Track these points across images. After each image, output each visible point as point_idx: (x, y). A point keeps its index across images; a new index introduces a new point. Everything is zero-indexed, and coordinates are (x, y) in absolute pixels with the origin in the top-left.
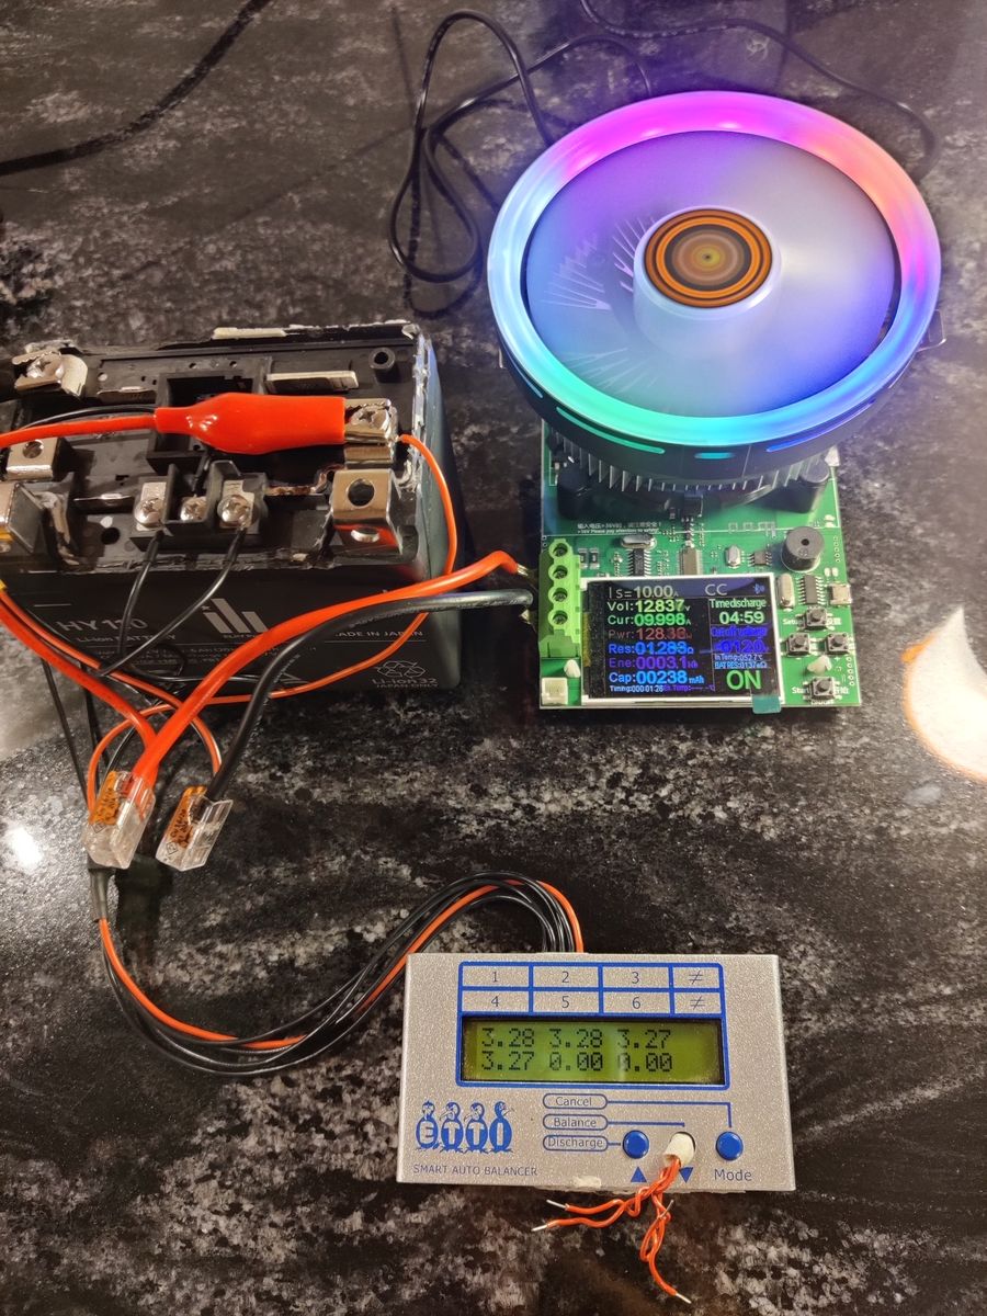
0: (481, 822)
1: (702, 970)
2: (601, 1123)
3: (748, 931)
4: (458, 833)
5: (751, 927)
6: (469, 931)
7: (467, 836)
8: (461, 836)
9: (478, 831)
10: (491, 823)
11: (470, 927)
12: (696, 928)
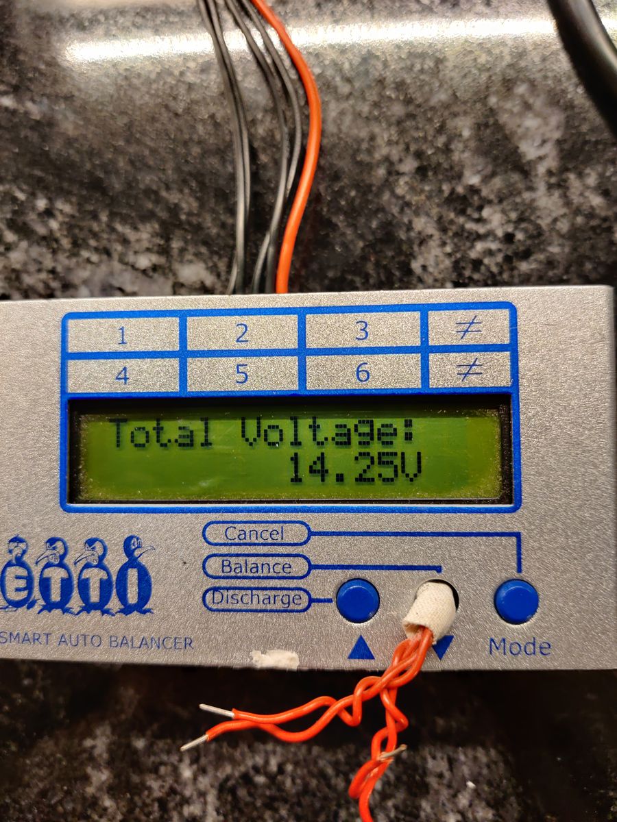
1: (481, 314)
2: (299, 567)
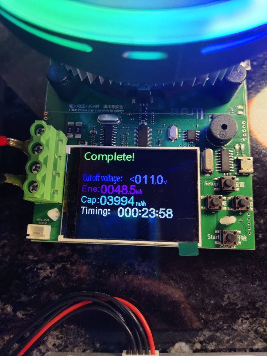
0: (52, 267)
3: (236, 304)
4: (39, 277)
5: (238, 302)
6: (58, 342)
7: (45, 278)
8: (41, 278)
9: (51, 273)
10: (58, 266)
11: (57, 338)
12: (204, 310)
